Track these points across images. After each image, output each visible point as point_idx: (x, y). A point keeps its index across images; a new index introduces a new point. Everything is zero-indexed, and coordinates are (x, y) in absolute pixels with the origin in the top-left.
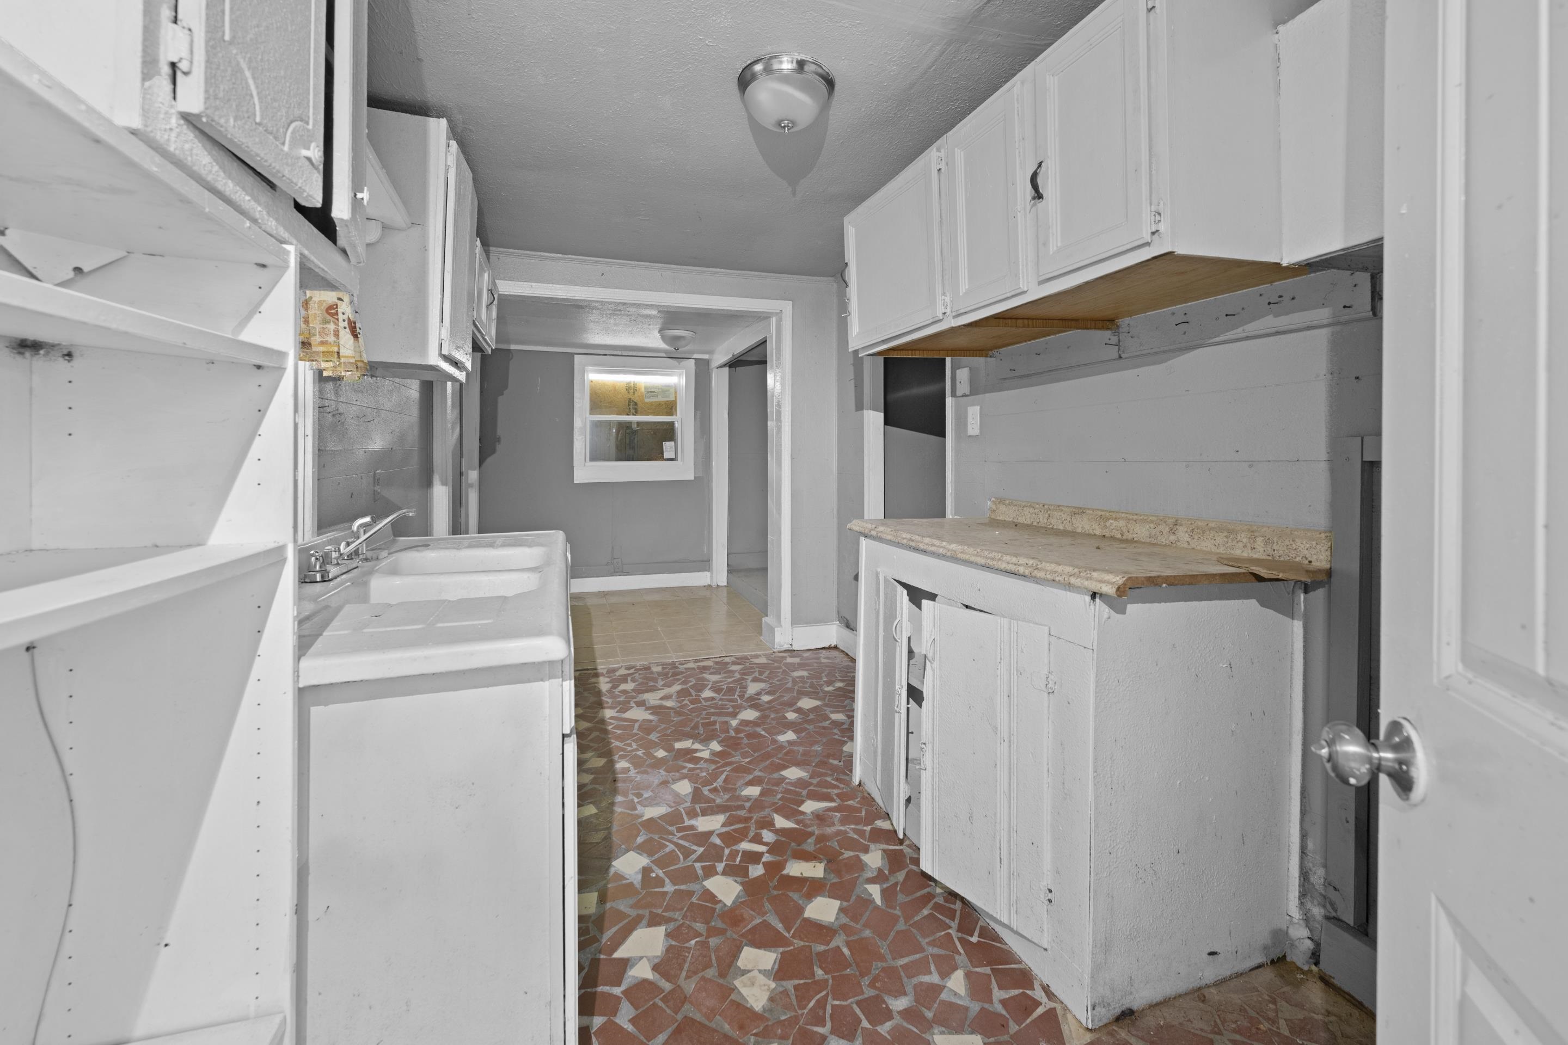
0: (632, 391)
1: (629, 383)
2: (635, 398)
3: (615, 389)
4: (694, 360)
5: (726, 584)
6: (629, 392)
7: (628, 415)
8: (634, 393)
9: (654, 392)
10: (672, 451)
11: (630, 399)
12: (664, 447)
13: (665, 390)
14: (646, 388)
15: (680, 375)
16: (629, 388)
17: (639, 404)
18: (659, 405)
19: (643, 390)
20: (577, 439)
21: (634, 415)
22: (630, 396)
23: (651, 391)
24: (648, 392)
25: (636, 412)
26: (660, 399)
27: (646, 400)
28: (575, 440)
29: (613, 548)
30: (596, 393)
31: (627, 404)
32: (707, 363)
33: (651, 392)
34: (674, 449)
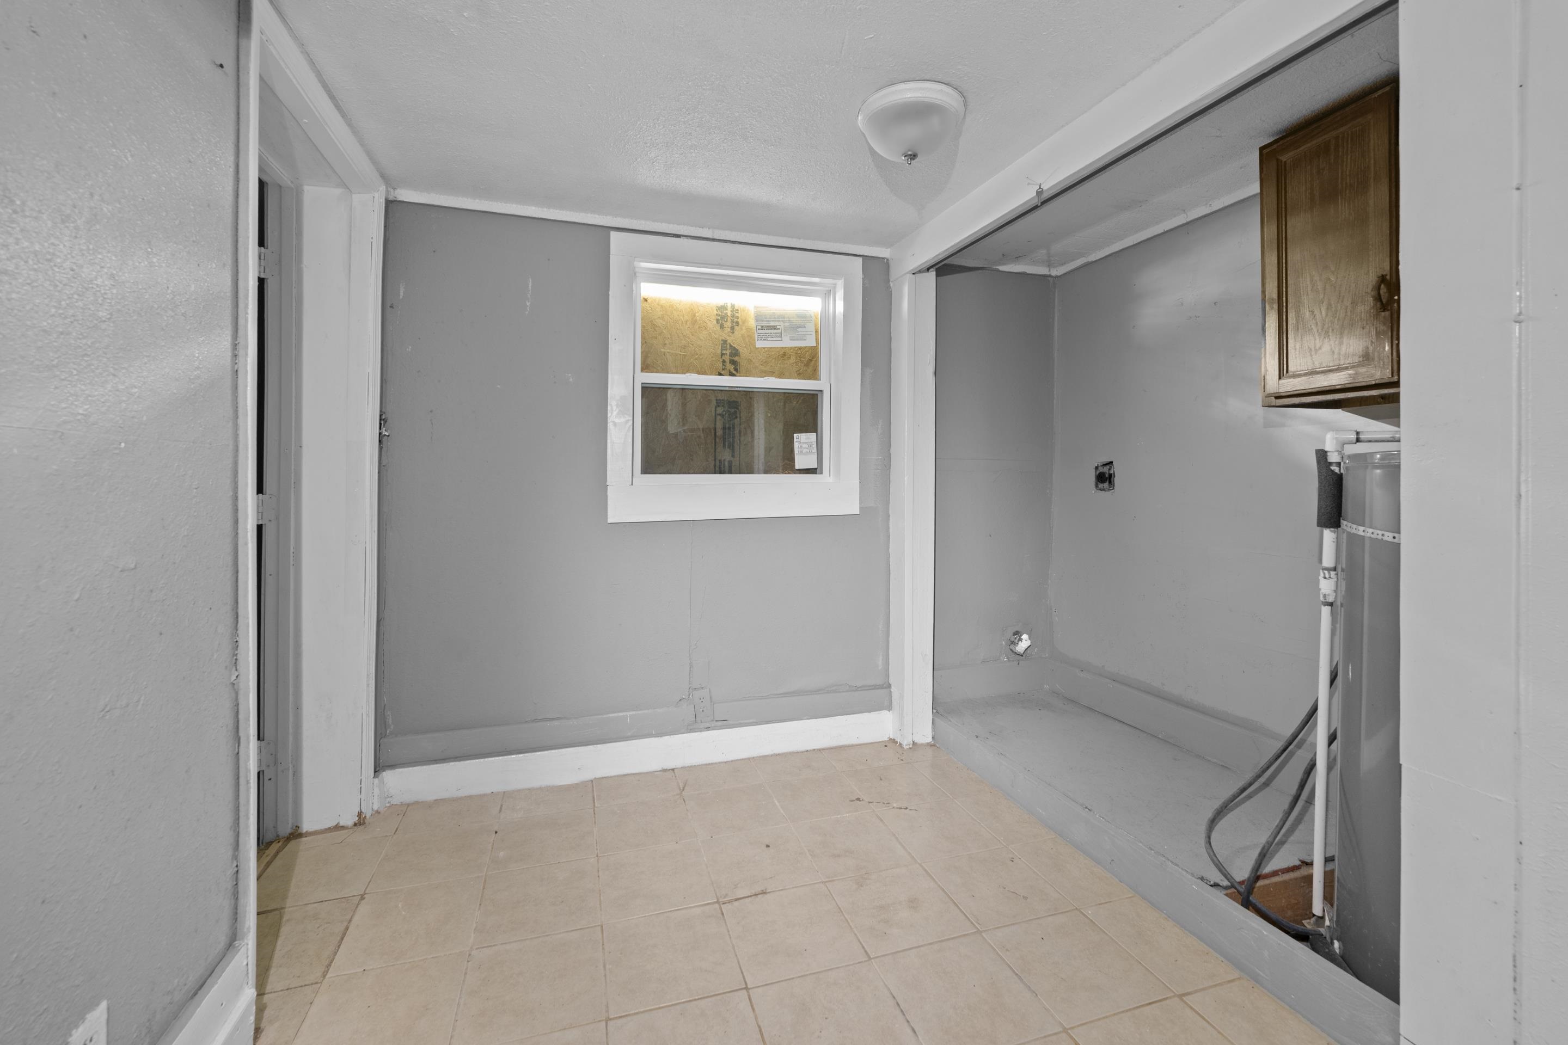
0: (729, 324)
1: (722, 308)
2: (735, 340)
3: (693, 319)
4: (860, 259)
5: (930, 740)
6: (722, 327)
7: (720, 374)
8: (732, 328)
9: (774, 327)
10: (810, 452)
11: (725, 342)
12: (796, 445)
13: (797, 324)
14: (758, 318)
15: (828, 294)
16: (723, 318)
17: (744, 352)
18: (784, 354)
19: (752, 323)
20: (615, 424)
21: (732, 374)
22: (725, 336)
23: (768, 325)
24: (762, 328)
25: (736, 370)
26: (786, 342)
27: (759, 344)
28: (610, 426)
29: (691, 666)
30: (654, 326)
31: (719, 352)
32: (884, 264)
33: (769, 327)
34: (815, 450)
